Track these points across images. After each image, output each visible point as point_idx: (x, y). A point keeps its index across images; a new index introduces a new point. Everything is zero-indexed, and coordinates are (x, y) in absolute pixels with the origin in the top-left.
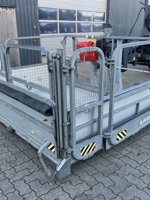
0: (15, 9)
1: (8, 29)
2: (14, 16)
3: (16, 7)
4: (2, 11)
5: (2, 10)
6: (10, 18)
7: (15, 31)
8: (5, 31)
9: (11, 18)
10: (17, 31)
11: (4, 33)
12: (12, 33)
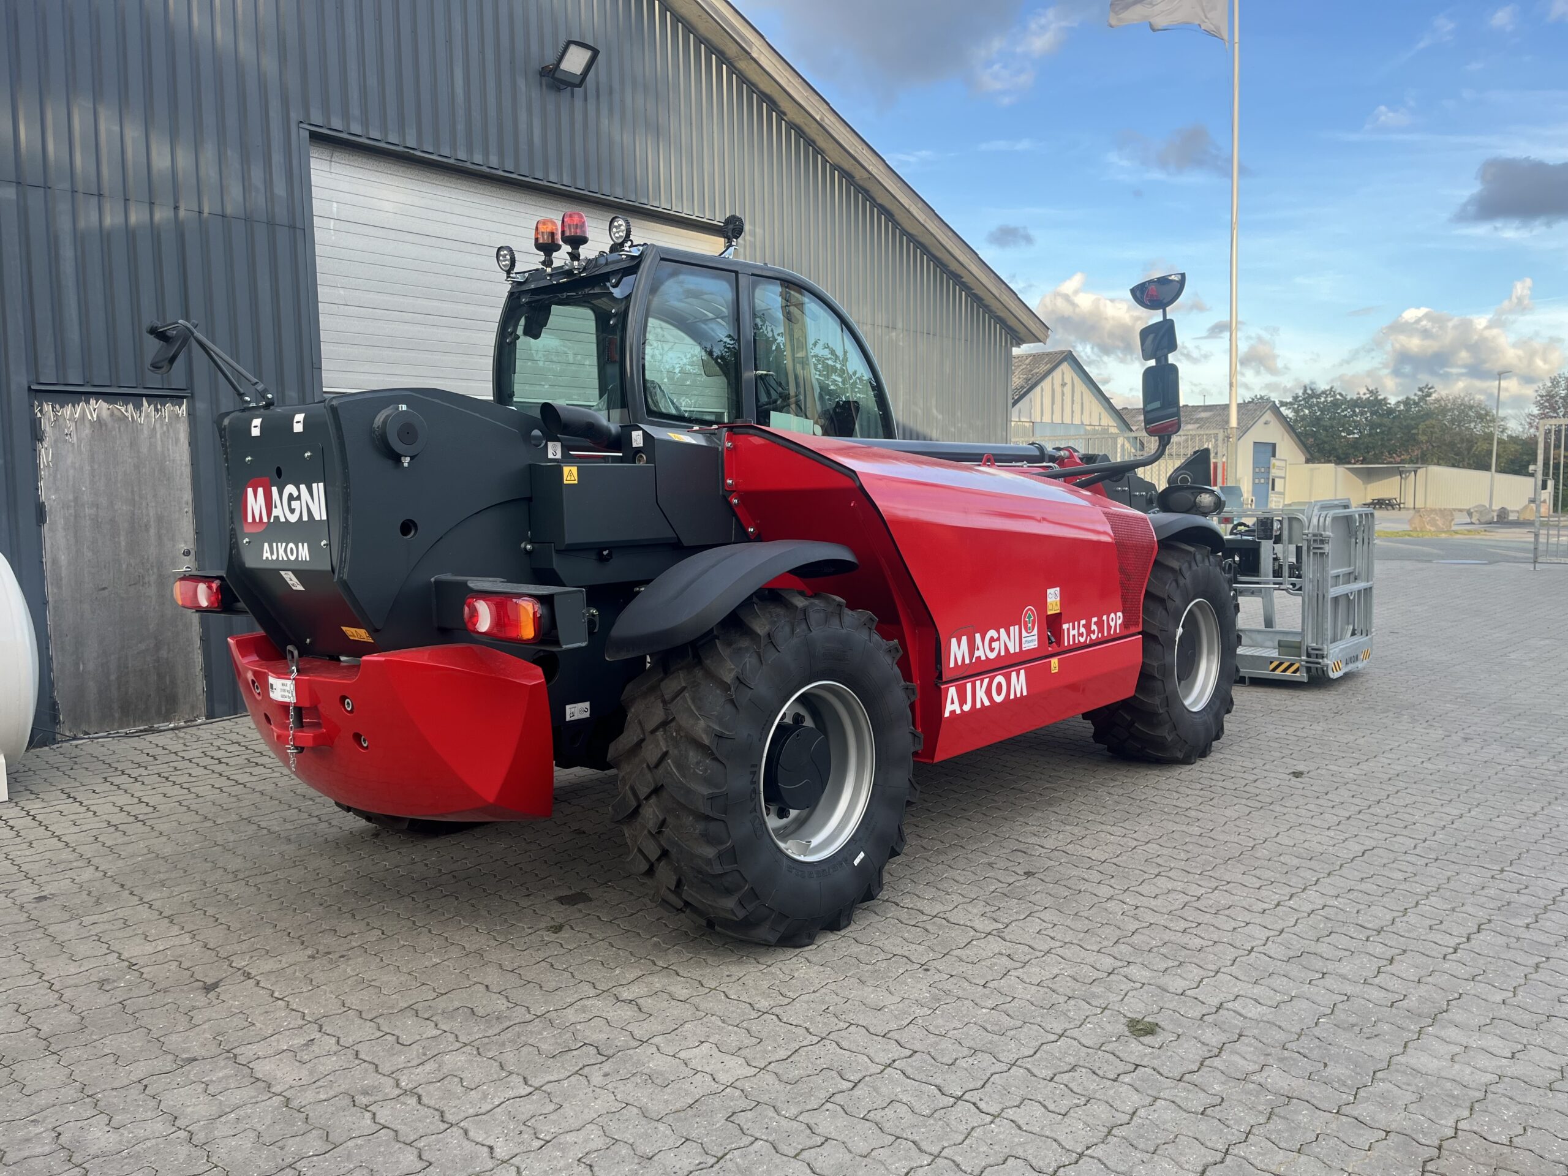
0: (184, 407)
1: (137, 498)
2: (177, 440)
3: (191, 398)
4: (112, 415)
5: (109, 412)
6: (152, 446)
7: (181, 509)
8: (122, 507)
9: (159, 449)
10: (189, 509)
11: (112, 521)
12: (160, 519)
